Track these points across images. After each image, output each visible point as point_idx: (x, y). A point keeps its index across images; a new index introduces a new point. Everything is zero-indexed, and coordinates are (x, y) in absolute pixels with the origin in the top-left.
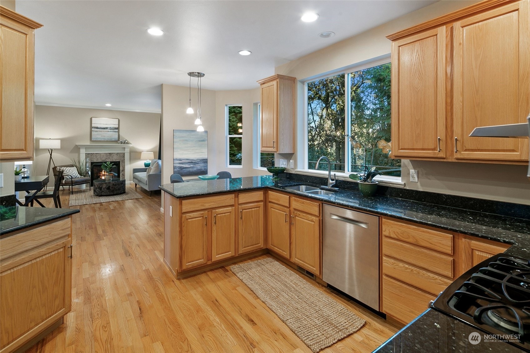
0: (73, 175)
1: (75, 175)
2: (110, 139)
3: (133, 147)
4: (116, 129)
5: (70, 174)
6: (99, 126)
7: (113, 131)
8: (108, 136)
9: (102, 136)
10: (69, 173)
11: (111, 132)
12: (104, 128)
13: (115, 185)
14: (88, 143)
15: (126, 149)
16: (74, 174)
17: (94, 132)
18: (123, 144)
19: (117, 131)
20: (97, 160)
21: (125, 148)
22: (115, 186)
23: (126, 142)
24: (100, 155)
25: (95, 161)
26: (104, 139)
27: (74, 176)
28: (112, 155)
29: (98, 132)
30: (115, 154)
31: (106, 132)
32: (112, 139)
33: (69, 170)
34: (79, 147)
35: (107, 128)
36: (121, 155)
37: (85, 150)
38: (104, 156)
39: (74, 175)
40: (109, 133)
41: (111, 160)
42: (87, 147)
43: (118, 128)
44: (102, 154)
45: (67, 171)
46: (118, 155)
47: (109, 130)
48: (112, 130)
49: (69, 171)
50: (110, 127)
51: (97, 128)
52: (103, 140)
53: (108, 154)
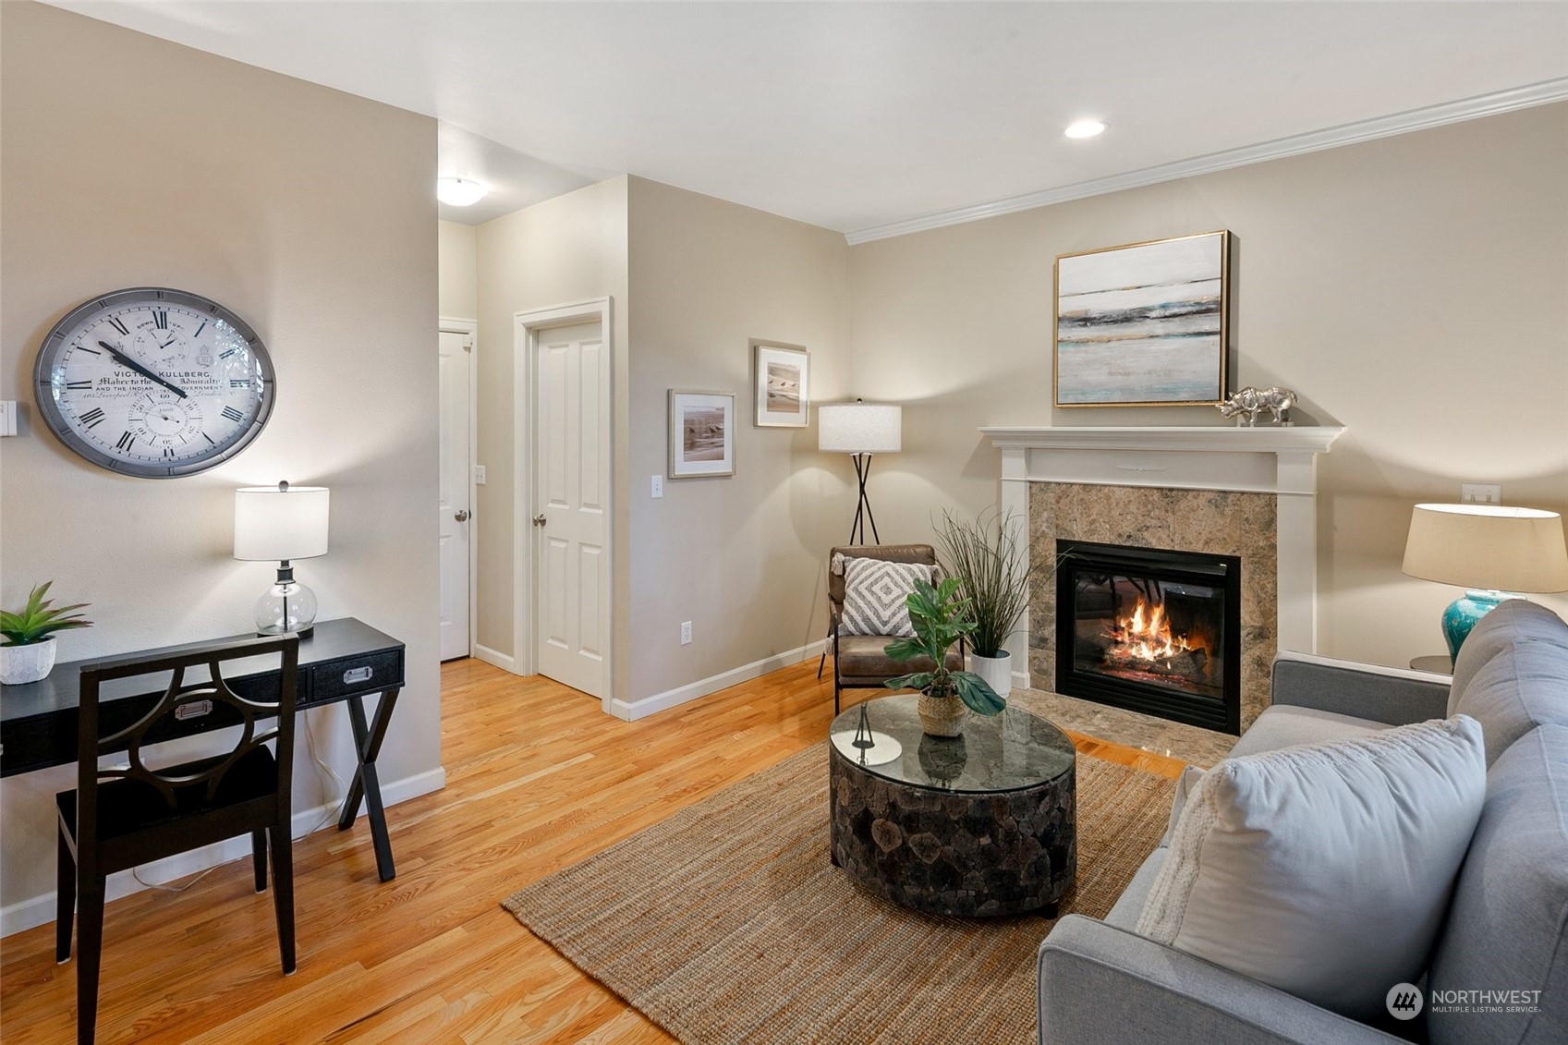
0: (879, 617)
1: (894, 614)
2: (1166, 391)
3: (1350, 455)
4: (1203, 310)
5: (868, 603)
6: (1096, 306)
7: (1182, 330)
8: (1150, 373)
9: (1110, 374)
10: (863, 597)
11: (1167, 336)
12: (1126, 319)
13: (910, 823)
14: (1042, 421)
15: (1280, 467)
16: (886, 606)
17: (1071, 348)
18: (1252, 429)
19: (1213, 323)
20: (1093, 532)
21: (1272, 457)
22: (911, 830)
23: (1285, 405)
24: (1108, 498)
25: (1079, 533)
26: (1123, 390)
27: (885, 624)
28: (1183, 505)
29: (1091, 347)
30: (1202, 500)
31: (1136, 345)
32: (1174, 392)
33: (876, 582)
34: (995, 444)
35: (1142, 315)
36: (1250, 509)
37: (1022, 462)
38: (1133, 508)
39: (885, 614)
40: (1157, 345)
41: (1177, 538)
42: (1034, 447)
43: (1226, 306)
44: (1119, 493)
45: (862, 588)
46: (1228, 511)
47: (1159, 328)
48: (1175, 326)
49: (869, 589)
50: (1164, 307)
51: (1086, 321)
52: (1117, 397)
53: (1156, 495)
